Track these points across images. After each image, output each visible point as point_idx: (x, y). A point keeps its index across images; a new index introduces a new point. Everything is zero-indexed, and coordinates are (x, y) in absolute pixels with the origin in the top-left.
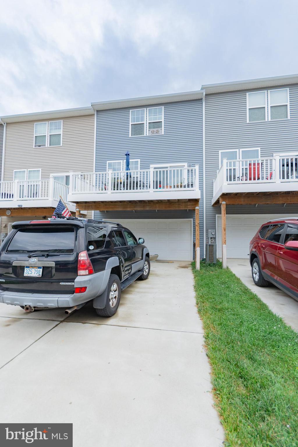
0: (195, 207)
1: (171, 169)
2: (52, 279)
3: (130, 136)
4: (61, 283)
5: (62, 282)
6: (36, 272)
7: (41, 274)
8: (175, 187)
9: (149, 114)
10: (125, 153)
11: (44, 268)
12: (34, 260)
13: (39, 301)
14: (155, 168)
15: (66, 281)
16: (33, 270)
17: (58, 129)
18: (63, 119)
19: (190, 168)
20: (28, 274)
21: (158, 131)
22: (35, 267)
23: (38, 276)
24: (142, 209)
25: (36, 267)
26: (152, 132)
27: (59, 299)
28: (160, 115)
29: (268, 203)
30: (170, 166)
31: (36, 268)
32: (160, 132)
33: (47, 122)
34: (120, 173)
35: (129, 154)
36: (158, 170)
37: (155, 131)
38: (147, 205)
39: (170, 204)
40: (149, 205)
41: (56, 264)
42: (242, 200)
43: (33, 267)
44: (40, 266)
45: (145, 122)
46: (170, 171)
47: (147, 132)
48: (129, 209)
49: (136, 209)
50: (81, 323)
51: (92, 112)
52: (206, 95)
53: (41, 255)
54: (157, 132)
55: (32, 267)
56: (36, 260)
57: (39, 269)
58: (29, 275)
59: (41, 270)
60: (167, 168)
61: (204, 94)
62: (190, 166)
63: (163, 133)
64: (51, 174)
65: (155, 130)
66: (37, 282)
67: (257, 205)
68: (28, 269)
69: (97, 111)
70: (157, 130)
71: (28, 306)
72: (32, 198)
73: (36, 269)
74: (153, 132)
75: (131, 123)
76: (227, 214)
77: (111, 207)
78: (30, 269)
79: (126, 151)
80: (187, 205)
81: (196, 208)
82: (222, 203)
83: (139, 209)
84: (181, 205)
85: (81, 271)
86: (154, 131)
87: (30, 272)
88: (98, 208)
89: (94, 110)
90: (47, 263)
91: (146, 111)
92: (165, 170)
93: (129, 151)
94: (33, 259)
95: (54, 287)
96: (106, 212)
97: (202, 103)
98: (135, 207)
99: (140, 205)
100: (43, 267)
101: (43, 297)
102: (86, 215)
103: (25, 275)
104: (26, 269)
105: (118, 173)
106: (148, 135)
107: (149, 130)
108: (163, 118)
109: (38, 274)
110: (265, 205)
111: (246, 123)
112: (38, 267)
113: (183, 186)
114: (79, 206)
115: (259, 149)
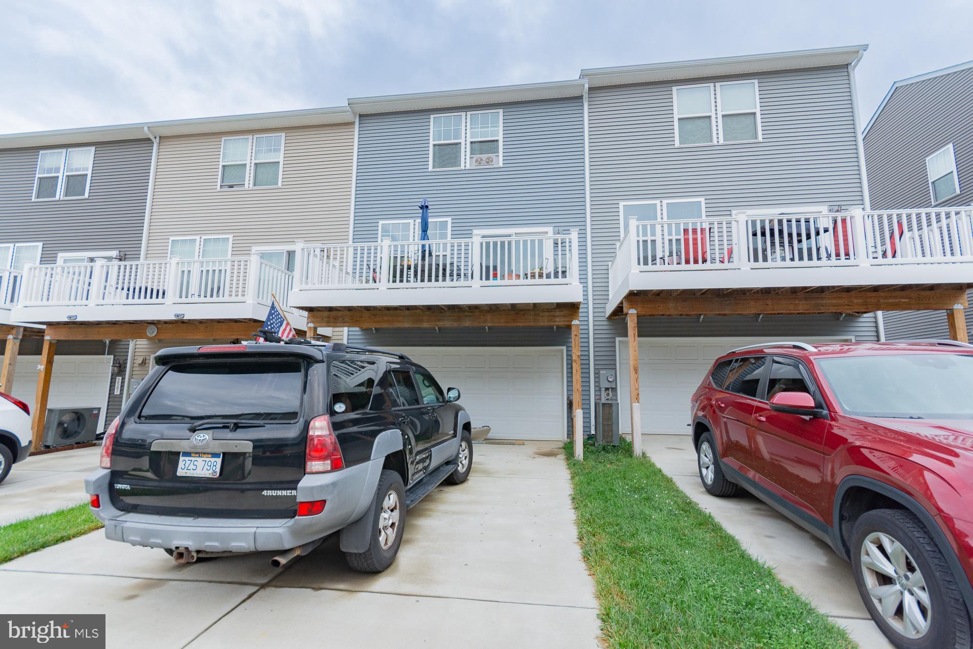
0: (572, 321)
1: (518, 238)
2: (243, 481)
3: (430, 168)
4: (265, 493)
5: (267, 489)
6: (206, 466)
7: (218, 470)
8: (527, 278)
9: (471, 125)
10: (420, 204)
11: (226, 456)
12: (203, 437)
13: (209, 537)
14: (483, 237)
15: (279, 486)
16: (200, 461)
17: (275, 150)
18: (287, 131)
19: (559, 237)
20: (188, 471)
21: (491, 159)
22: (205, 453)
23: (210, 476)
24: (455, 324)
25: (208, 454)
26: (477, 161)
27: (259, 530)
28: (494, 127)
29: (725, 312)
30: (515, 233)
31: (206, 455)
32: (494, 163)
33: (250, 137)
34: (408, 245)
35: (427, 207)
36: (491, 240)
37: (484, 159)
38: (467, 316)
39: (517, 314)
40: (470, 316)
41: (254, 447)
42: (671, 305)
43: (199, 454)
44: (217, 451)
45: (462, 141)
46: (517, 242)
47: (466, 161)
48: (425, 325)
49: (441, 324)
50: (309, 590)
51: (349, 118)
52: (590, 89)
53: (221, 425)
54: (488, 163)
55: (196, 453)
56: (207, 436)
57: (213, 460)
58: (190, 473)
59: (219, 461)
60: (509, 236)
61: (587, 86)
62: (558, 234)
63: (501, 164)
64: (253, 248)
65: (484, 157)
66: (206, 490)
67: (702, 317)
68: (187, 459)
69: (360, 116)
70: (488, 158)
71: (181, 550)
72: (209, 299)
73: (208, 460)
74: (479, 162)
75: (432, 143)
76: (639, 336)
77: (386, 319)
78: (193, 459)
79: (421, 200)
80: (554, 316)
81: (573, 323)
82: (629, 312)
83: (447, 324)
84: (542, 317)
85: (313, 462)
86: (482, 160)
87: (192, 467)
88: (357, 321)
89: (355, 114)
90: (235, 443)
91: (465, 118)
92: (506, 240)
93: (429, 200)
94: (202, 435)
95: (248, 501)
96: (374, 332)
97: (582, 106)
98: (440, 320)
99: (451, 316)
100: (223, 453)
101: (220, 525)
102: (330, 337)
103: (180, 472)
104: (182, 458)
105: (403, 246)
106: (468, 167)
107: (470, 158)
108: (501, 132)
109: (211, 471)
110: (720, 317)
111: (672, 147)
112: (211, 454)
113: (545, 276)
114: (313, 316)
115: (702, 200)
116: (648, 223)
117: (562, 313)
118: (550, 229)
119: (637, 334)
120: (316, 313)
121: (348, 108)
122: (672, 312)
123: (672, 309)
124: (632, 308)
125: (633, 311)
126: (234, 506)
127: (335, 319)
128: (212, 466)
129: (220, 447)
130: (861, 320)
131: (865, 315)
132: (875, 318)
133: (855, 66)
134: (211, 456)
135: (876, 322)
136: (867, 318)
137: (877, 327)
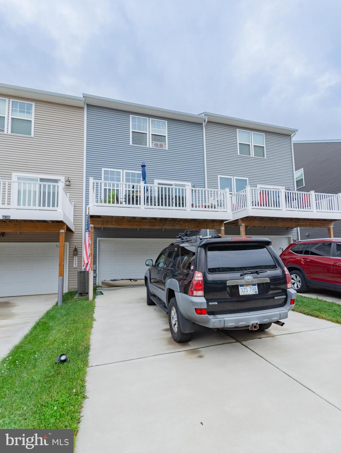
0: (221, 227)
2: (267, 294)
3: (131, 144)
4: (276, 298)
5: (276, 296)
6: (252, 290)
7: (257, 291)
8: (196, 207)
9: (152, 125)
10: (141, 164)
11: (259, 285)
12: (249, 278)
13: (265, 317)
14: (159, 184)
15: (280, 295)
16: (248, 288)
17: (27, 113)
18: (36, 102)
20: (244, 293)
21: (162, 145)
22: (249, 285)
23: (255, 294)
24: (172, 228)
25: (251, 285)
26: (155, 145)
28: (163, 129)
31: (250, 285)
32: (163, 147)
33: (7, 99)
34: (154, 187)
35: (145, 166)
36: (164, 186)
37: (159, 144)
38: (177, 224)
39: (199, 223)
41: (270, 280)
42: (256, 222)
43: (247, 285)
44: (254, 283)
45: (148, 133)
47: (150, 144)
48: (157, 227)
51: (81, 104)
52: (208, 122)
53: (250, 272)
54: (160, 146)
55: (246, 285)
56: (251, 277)
57: (254, 287)
58: (245, 294)
59: (256, 287)
60: (171, 185)
61: (206, 120)
62: (194, 187)
63: (167, 149)
64: (13, 173)
65: (159, 143)
66: (253, 299)
67: (249, 227)
68: (242, 287)
69: (88, 105)
70: (161, 144)
71: (255, 325)
73: (252, 287)
74: (156, 145)
75: (131, 130)
76: (246, 235)
77: (136, 223)
78: (245, 287)
79: (142, 162)
80: (214, 225)
82: (242, 225)
83: (168, 227)
84: (209, 225)
86: (157, 144)
87: (245, 291)
88: (120, 224)
89: (84, 103)
90: (263, 279)
93: (145, 162)
94: (248, 277)
95: (270, 302)
96: (102, 230)
97: (202, 128)
99: (169, 223)
100: (257, 284)
101: (265, 313)
103: (241, 293)
104: (240, 288)
105: (151, 187)
106: (151, 147)
107: (152, 142)
108: (167, 133)
109: (254, 291)
110: (254, 227)
111: (237, 155)
112: (252, 284)
113: (207, 207)
114: (93, 221)
115: (247, 179)
116: (254, 188)
117: (217, 224)
118: (190, 184)
120: (94, 219)
121: (83, 99)
122: (256, 225)
123: (256, 224)
124: (243, 223)
125: (243, 224)
126: (265, 305)
127: (106, 223)
128: (254, 289)
129: (257, 281)
130: (294, 230)
131: (295, 228)
132: (297, 229)
133: (293, 136)
134: (252, 285)
135: (297, 231)
136: (295, 229)
137: (298, 233)
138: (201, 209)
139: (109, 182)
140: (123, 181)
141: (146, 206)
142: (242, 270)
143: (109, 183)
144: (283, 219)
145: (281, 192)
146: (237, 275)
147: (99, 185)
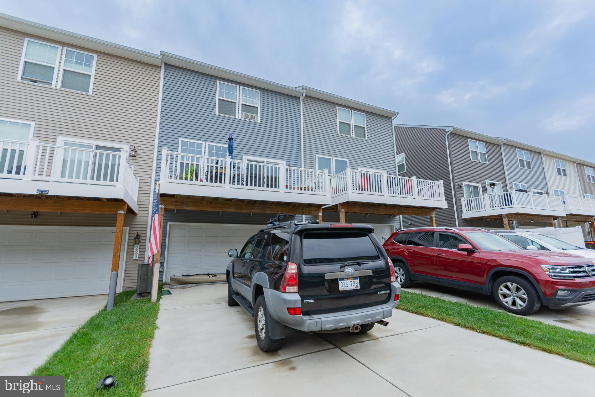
0: (319, 213)
1: (268, 165)
2: (370, 289)
3: (217, 113)
4: (379, 293)
5: (379, 291)
6: (353, 284)
7: (359, 285)
8: (291, 189)
9: (242, 94)
10: (228, 136)
11: (360, 278)
12: (349, 270)
13: (367, 316)
14: (248, 160)
15: (383, 289)
16: (349, 282)
17: (89, 66)
18: (99, 54)
19: (289, 168)
20: (344, 288)
22: (350, 278)
23: (356, 289)
24: (261, 212)
25: (352, 278)
26: (245, 116)
27: (384, 310)
28: (255, 99)
29: (374, 213)
30: (267, 162)
32: (255, 119)
33: (60, 47)
34: (242, 163)
35: (233, 139)
36: (254, 163)
37: (250, 116)
38: (268, 207)
41: (373, 272)
43: (348, 278)
44: (355, 276)
45: (237, 102)
46: (268, 167)
47: (239, 114)
48: (244, 211)
49: (253, 211)
51: (158, 63)
52: (306, 96)
53: (351, 264)
54: (252, 118)
55: (346, 278)
56: (352, 270)
57: (355, 281)
58: (346, 289)
59: (358, 280)
60: (263, 162)
61: (304, 94)
62: (289, 166)
63: (259, 121)
64: (58, 137)
65: (250, 114)
66: (354, 296)
67: (349, 214)
68: (342, 281)
69: (166, 65)
70: (252, 116)
71: (356, 326)
73: (353, 281)
74: (247, 116)
75: (218, 97)
77: (219, 206)
78: (346, 281)
79: (229, 134)
80: (311, 210)
81: (319, 214)
83: (257, 211)
84: (305, 210)
87: (346, 285)
88: (198, 206)
89: (162, 62)
90: (365, 271)
91: (240, 89)
92: (262, 164)
93: (233, 135)
94: (349, 269)
95: (373, 298)
96: (175, 212)
97: (300, 102)
98: (252, 208)
99: (259, 207)
100: (359, 277)
101: (367, 311)
102: (137, 214)
103: (341, 289)
104: (340, 282)
105: (239, 164)
106: (240, 118)
107: (242, 113)
108: (259, 104)
109: (356, 286)
110: (354, 214)
111: (336, 134)
112: (353, 278)
113: (303, 189)
114: (163, 201)
115: (347, 160)
116: (354, 171)
117: (315, 209)
118: (284, 162)
119: (345, 221)
120: (166, 198)
121: (161, 57)
122: (357, 212)
123: (357, 210)
124: (343, 209)
125: (343, 210)
126: (367, 302)
127: (181, 203)
128: (355, 283)
129: (358, 274)
130: (396, 218)
131: (397, 216)
132: (400, 217)
133: (394, 119)
134: (353, 279)
135: (400, 219)
136: (397, 217)
137: (400, 221)
138: (296, 191)
139: (188, 154)
140: (205, 155)
141: (232, 185)
142: (342, 261)
143: (187, 156)
144: (385, 206)
145: (383, 176)
146: (337, 266)
147: (175, 158)
